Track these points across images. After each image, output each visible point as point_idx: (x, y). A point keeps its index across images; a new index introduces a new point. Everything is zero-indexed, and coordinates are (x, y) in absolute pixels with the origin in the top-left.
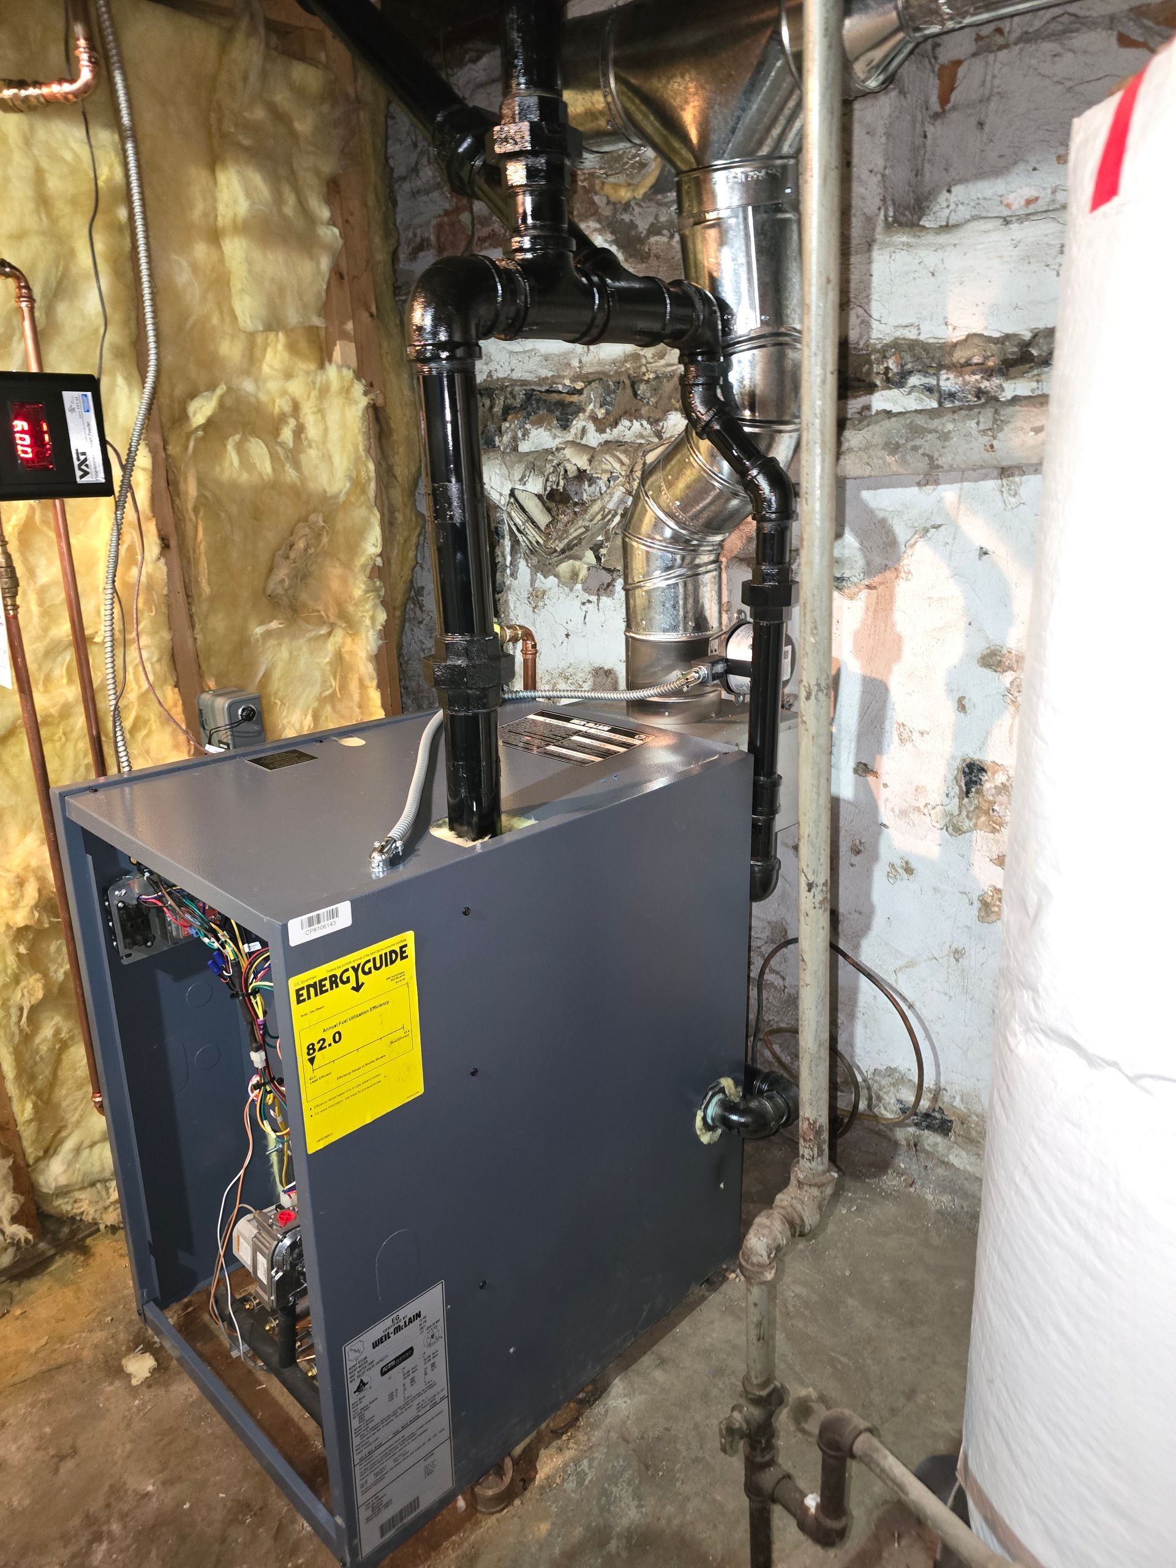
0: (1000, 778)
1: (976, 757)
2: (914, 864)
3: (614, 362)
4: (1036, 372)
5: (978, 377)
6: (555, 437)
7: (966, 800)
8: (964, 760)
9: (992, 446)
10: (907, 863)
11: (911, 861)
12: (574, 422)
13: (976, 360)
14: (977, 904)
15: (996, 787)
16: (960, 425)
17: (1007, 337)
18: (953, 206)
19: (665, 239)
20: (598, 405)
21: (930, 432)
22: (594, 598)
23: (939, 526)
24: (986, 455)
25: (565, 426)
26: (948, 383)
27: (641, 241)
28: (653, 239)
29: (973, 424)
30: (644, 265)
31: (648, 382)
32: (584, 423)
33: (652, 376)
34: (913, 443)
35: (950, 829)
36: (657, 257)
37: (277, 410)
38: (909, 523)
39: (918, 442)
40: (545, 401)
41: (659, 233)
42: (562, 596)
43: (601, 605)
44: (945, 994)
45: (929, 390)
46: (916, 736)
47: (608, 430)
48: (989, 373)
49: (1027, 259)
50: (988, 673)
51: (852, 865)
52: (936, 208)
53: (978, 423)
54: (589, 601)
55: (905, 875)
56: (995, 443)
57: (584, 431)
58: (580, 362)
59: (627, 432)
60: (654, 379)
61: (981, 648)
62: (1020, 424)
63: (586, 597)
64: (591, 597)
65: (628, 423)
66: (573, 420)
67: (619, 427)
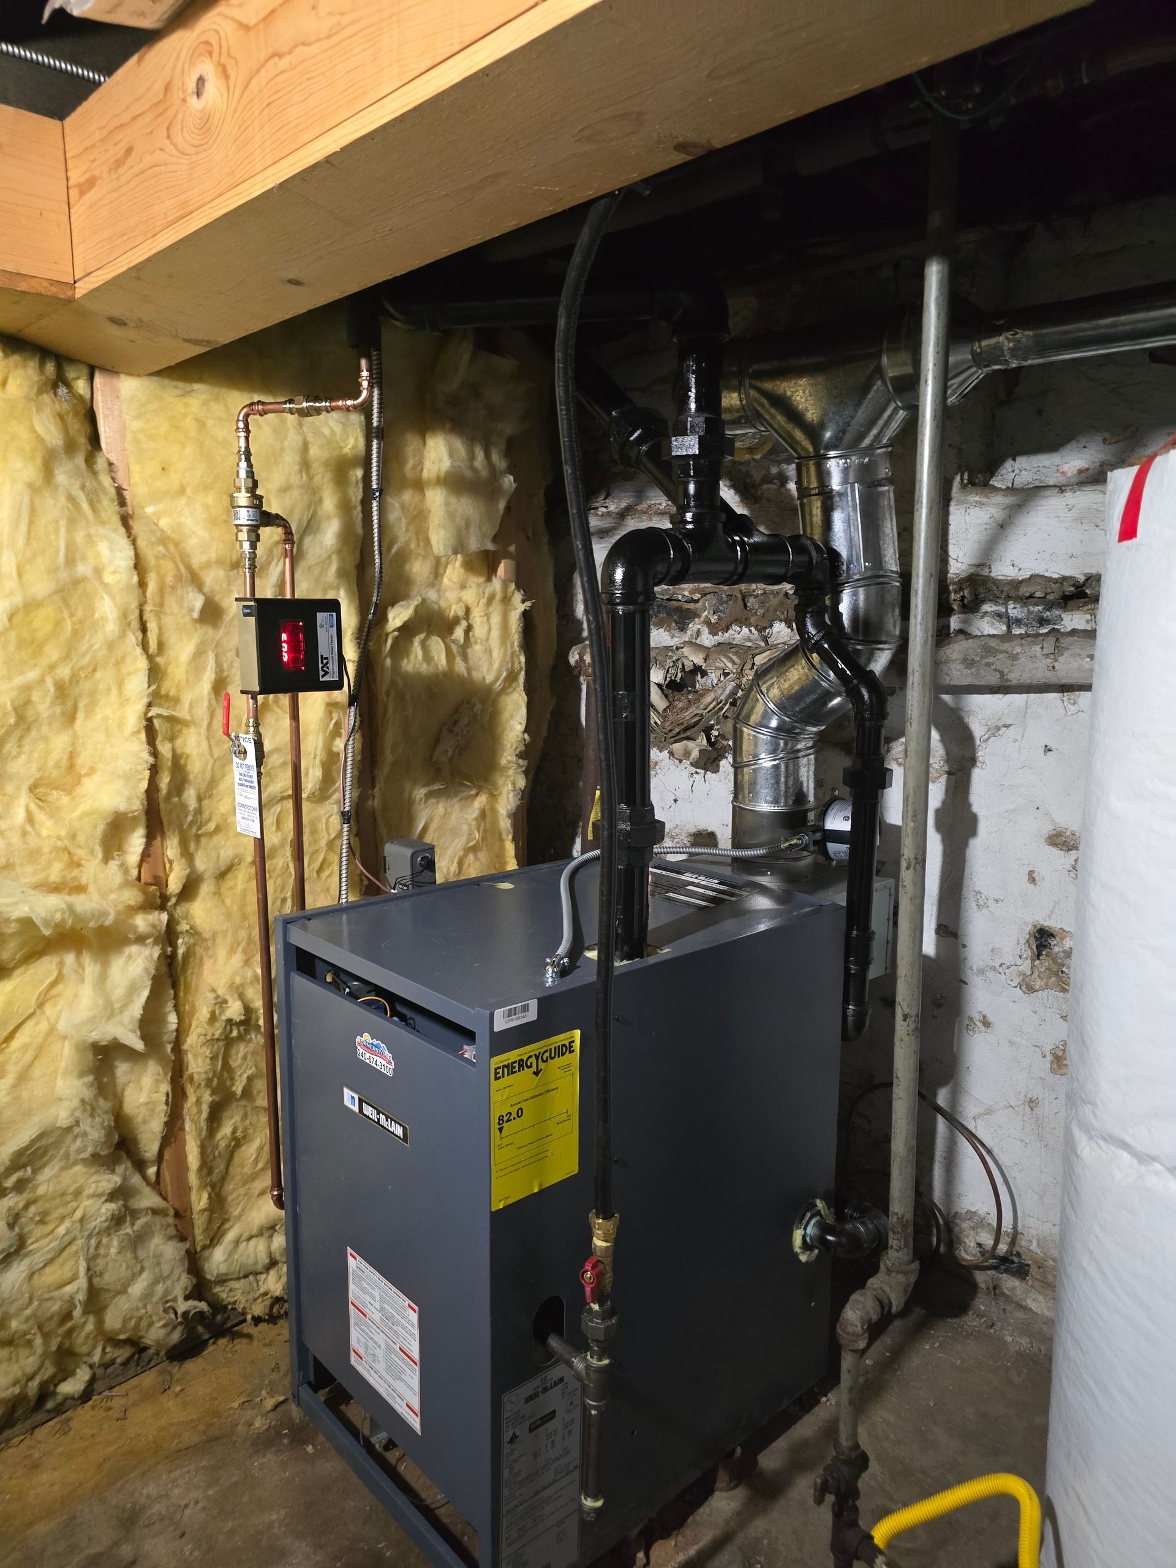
0: (1067, 944)
1: (1045, 924)
2: (991, 1019)
4: (1089, 607)
5: (1040, 608)
6: (673, 637)
7: (1037, 962)
8: (1035, 926)
9: (1054, 667)
10: (984, 1017)
11: (988, 1015)
12: (690, 625)
13: (1038, 594)
14: (1049, 1057)
15: (1064, 951)
16: (1027, 649)
17: (1064, 579)
18: (1017, 471)
19: (775, 487)
20: (712, 612)
21: (1001, 652)
22: (702, 772)
23: (1010, 725)
24: (1049, 674)
25: (683, 629)
26: (1015, 611)
27: (755, 487)
28: (765, 487)
29: (1038, 648)
30: (757, 506)
31: (756, 596)
32: (699, 626)
33: (760, 592)
34: (987, 660)
35: (1024, 987)
36: (769, 500)
37: (452, 614)
38: (983, 722)
39: (991, 660)
40: (665, 607)
41: (771, 482)
42: (673, 767)
43: (707, 777)
44: (1022, 1141)
45: (999, 615)
46: (991, 903)
47: (720, 633)
48: (1050, 606)
49: (1080, 520)
50: (1055, 851)
51: (934, 1017)
52: (1003, 472)
53: (1042, 648)
54: (697, 773)
55: (983, 1029)
56: (1056, 664)
57: (698, 633)
59: (737, 636)
60: (762, 594)
61: (1047, 829)
62: (1077, 651)
63: (694, 770)
64: (698, 770)
65: (738, 629)
66: (689, 623)
67: (730, 632)
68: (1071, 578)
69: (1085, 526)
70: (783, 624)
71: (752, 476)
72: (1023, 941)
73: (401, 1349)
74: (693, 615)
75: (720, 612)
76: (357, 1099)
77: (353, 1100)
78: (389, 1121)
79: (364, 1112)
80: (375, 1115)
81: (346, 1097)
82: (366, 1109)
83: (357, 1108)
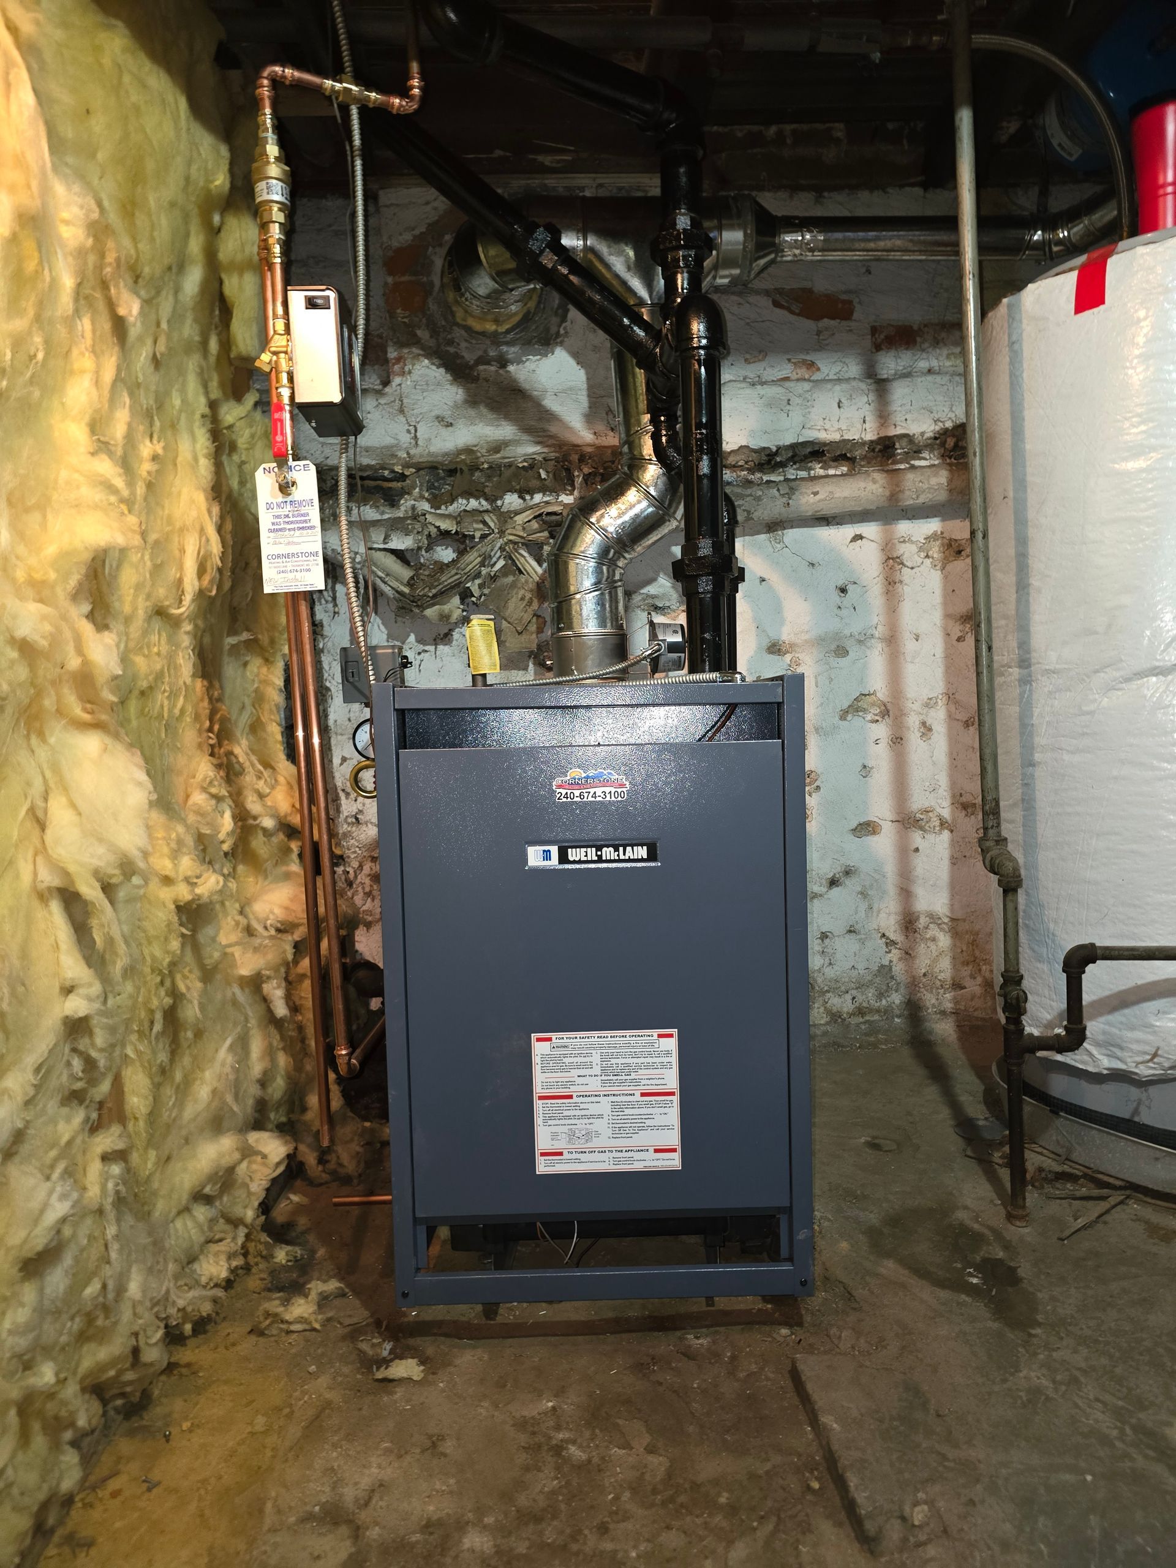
3: (446, 454)
4: (783, 470)
5: (745, 473)
6: (383, 513)
12: (402, 502)
16: (766, 492)
19: (493, 368)
20: (425, 489)
22: (431, 648)
24: (783, 510)
25: (393, 503)
27: (471, 368)
28: (481, 368)
29: (775, 491)
31: (482, 470)
32: (413, 502)
33: (486, 466)
36: (487, 380)
41: (488, 363)
43: (438, 653)
47: (443, 507)
48: (751, 471)
50: (776, 657)
53: (778, 490)
57: (414, 508)
58: (408, 453)
59: (462, 508)
60: (488, 469)
61: (766, 643)
62: (805, 490)
63: (421, 647)
64: (427, 648)
65: (465, 501)
66: (399, 501)
67: (455, 505)
68: (764, 448)
69: (774, 410)
70: (515, 496)
71: (463, 357)
73: (643, 1095)
74: (404, 492)
75: (435, 488)
76: (554, 850)
77: (547, 855)
78: (621, 849)
79: (571, 858)
80: (592, 854)
81: (535, 857)
82: (573, 854)
83: (554, 861)
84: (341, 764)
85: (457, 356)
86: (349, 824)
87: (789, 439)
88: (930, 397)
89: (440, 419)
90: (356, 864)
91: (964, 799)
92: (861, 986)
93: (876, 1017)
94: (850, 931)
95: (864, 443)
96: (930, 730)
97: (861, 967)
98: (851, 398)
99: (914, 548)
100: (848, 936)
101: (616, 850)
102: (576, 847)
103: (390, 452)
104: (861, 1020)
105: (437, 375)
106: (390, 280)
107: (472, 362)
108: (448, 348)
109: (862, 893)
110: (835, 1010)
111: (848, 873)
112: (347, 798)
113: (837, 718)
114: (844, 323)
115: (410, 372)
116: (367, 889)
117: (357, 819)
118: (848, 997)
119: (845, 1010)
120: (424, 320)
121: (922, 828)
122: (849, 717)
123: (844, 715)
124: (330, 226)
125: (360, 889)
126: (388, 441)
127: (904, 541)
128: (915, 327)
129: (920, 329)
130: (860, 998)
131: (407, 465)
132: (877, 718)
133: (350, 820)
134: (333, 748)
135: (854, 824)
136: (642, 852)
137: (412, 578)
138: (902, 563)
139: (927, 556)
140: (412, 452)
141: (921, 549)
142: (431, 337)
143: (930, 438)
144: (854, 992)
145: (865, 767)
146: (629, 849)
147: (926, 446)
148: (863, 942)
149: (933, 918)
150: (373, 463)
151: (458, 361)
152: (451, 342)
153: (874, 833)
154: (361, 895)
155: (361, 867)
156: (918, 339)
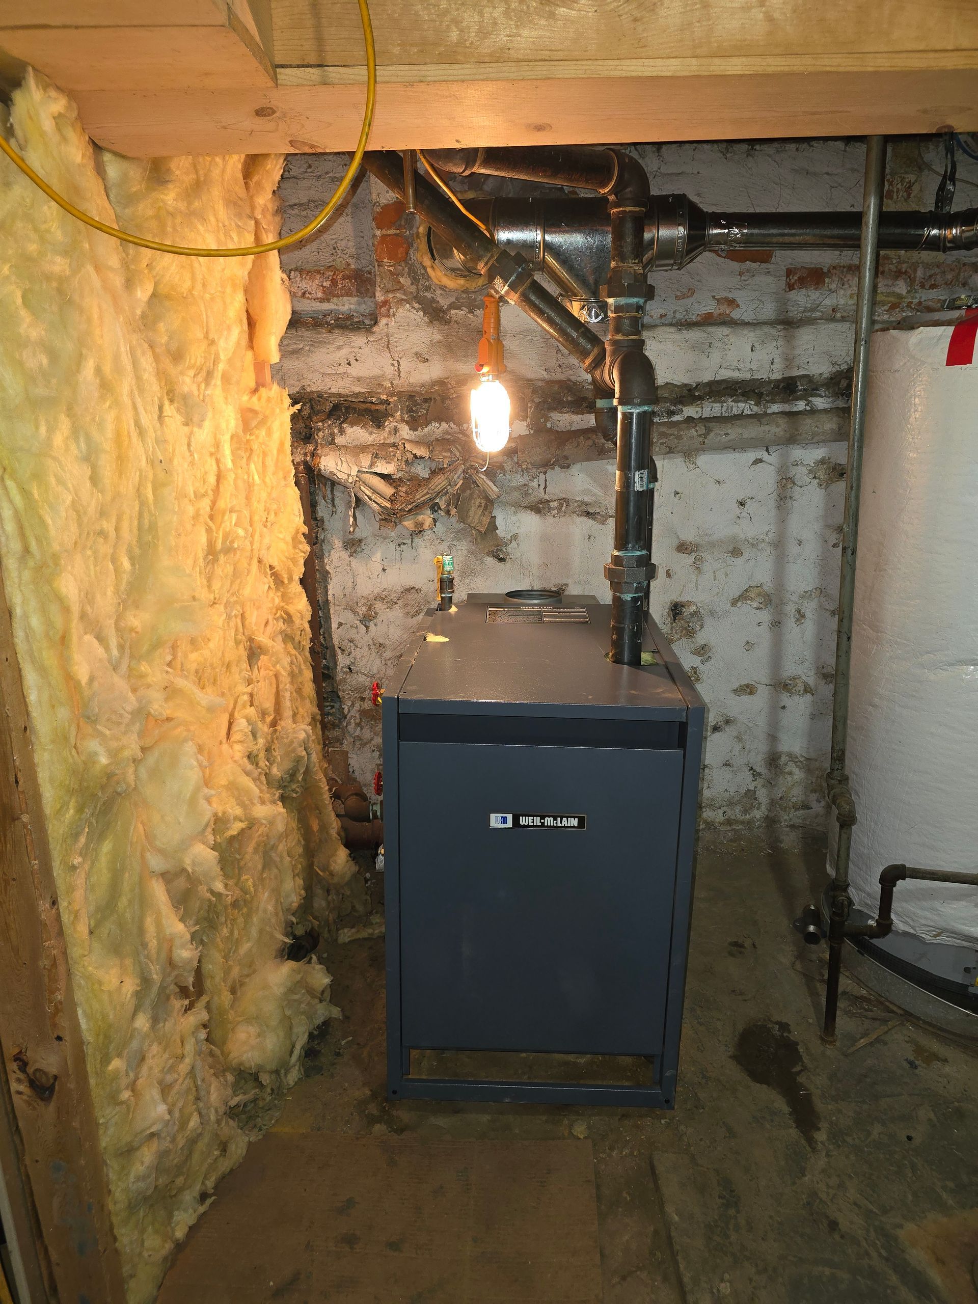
0: (693, 608)
1: (678, 601)
3: (423, 385)
4: (699, 403)
5: (669, 405)
6: (371, 433)
7: (674, 624)
8: (672, 603)
9: (704, 442)
12: (386, 424)
15: (691, 614)
16: (687, 432)
17: (685, 386)
20: (405, 412)
21: (671, 435)
22: (409, 541)
24: (700, 447)
25: (379, 425)
29: (693, 431)
31: (452, 399)
32: (395, 424)
33: (455, 395)
43: (414, 545)
47: (420, 429)
48: (676, 403)
50: (682, 555)
53: (696, 431)
54: (403, 543)
56: (706, 440)
57: (396, 430)
58: (392, 383)
59: (436, 430)
61: (676, 543)
62: (719, 431)
63: (400, 541)
64: (405, 541)
65: (437, 425)
66: (384, 422)
67: (429, 427)
69: (697, 352)
71: (438, 302)
72: (665, 614)
74: (387, 415)
75: (413, 411)
76: (510, 817)
77: (504, 820)
78: (559, 819)
79: (522, 823)
80: (537, 821)
81: (495, 820)
82: (524, 821)
83: (510, 824)
84: (338, 628)
85: (433, 300)
86: (344, 673)
87: (707, 377)
88: (831, 343)
89: (418, 355)
90: (349, 703)
91: (825, 671)
92: (731, 804)
93: (741, 827)
94: (726, 765)
95: (770, 382)
96: (803, 616)
97: (732, 790)
98: (762, 343)
99: (804, 470)
100: (724, 768)
101: (555, 819)
102: (526, 816)
103: (377, 381)
104: (729, 828)
105: (416, 317)
106: (378, 233)
107: (446, 307)
108: (426, 294)
109: (737, 737)
110: (709, 820)
111: (728, 722)
112: (342, 654)
113: (729, 605)
114: (763, 265)
115: (394, 315)
116: (358, 721)
117: (350, 669)
118: (721, 811)
119: (717, 820)
120: (406, 269)
121: (789, 691)
122: (739, 604)
123: (734, 603)
124: (327, 173)
125: (352, 721)
126: (376, 372)
127: (797, 465)
128: (825, 270)
129: (829, 271)
130: (729, 813)
131: (391, 394)
132: (761, 606)
133: (345, 670)
134: (332, 616)
135: (736, 685)
136: (574, 822)
137: (393, 495)
138: (794, 483)
139: (815, 478)
140: (396, 382)
141: (810, 471)
142: (412, 284)
143: (827, 378)
144: (725, 809)
145: (748, 643)
146: (564, 819)
147: (822, 385)
148: (735, 773)
149: (792, 757)
150: (363, 391)
151: (434, 305)
152: (428, 288)
153: (751, 693)
154: (353, 725)
155: (353, 705)
156: (827, 280)
